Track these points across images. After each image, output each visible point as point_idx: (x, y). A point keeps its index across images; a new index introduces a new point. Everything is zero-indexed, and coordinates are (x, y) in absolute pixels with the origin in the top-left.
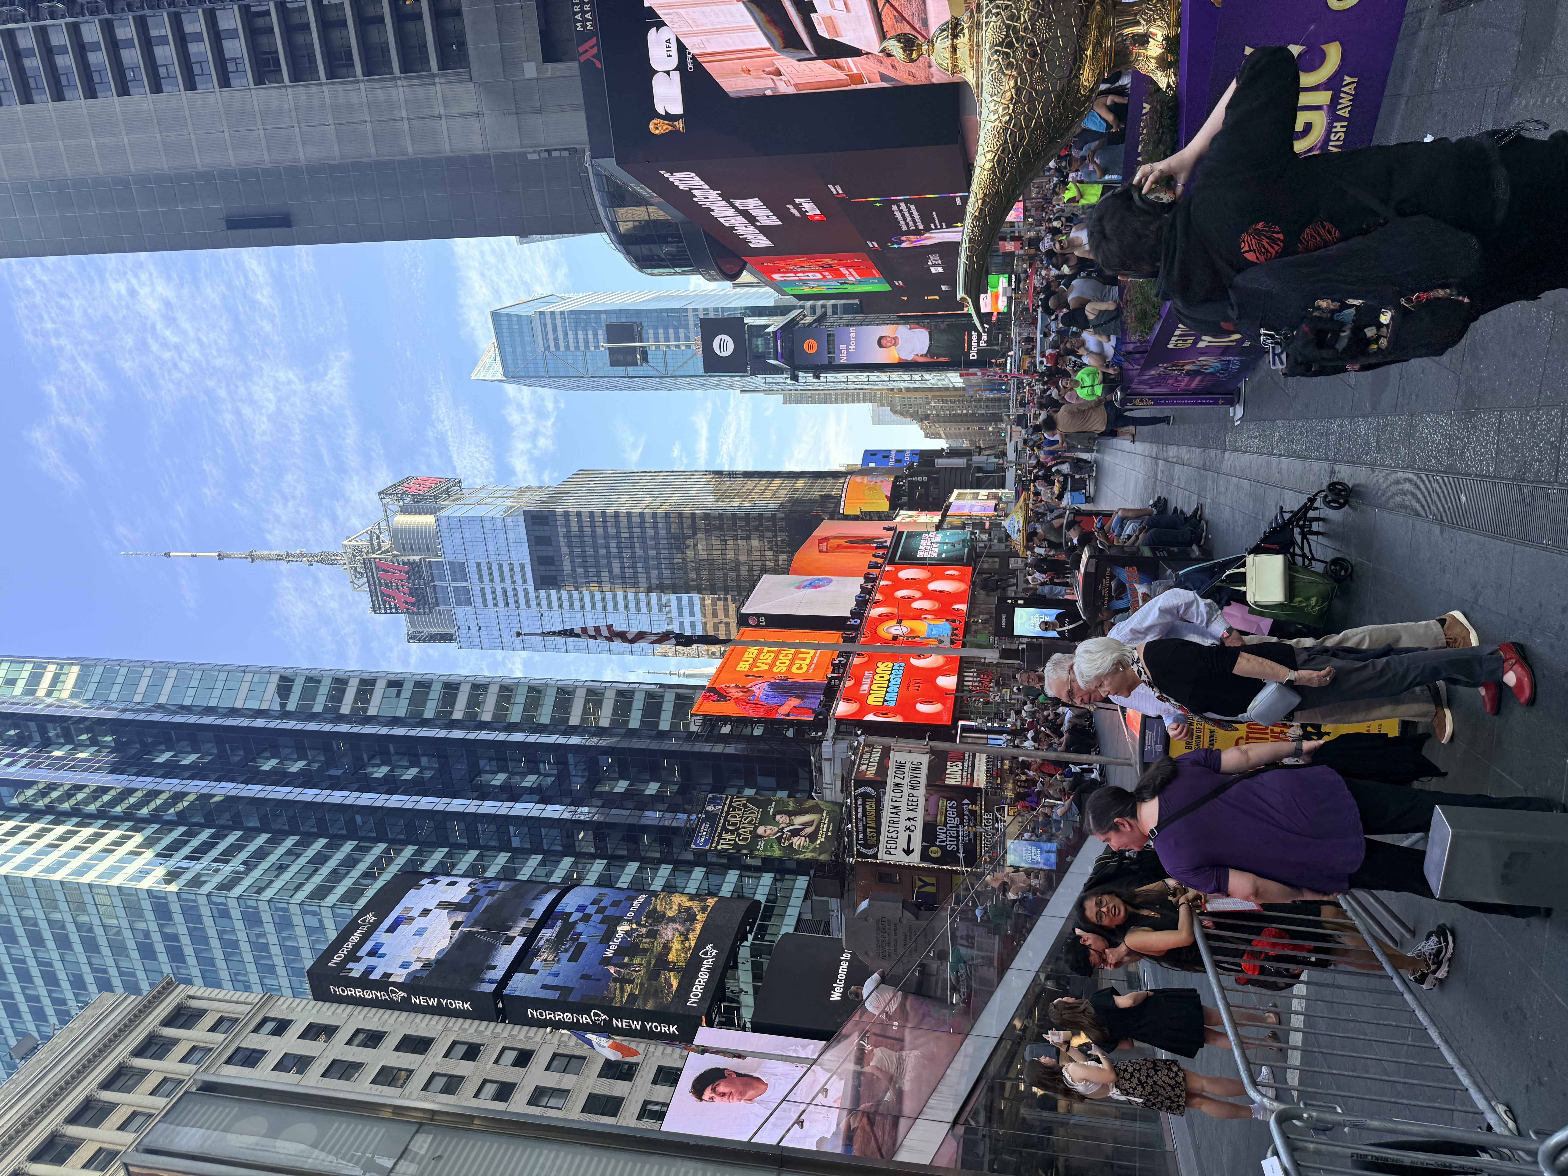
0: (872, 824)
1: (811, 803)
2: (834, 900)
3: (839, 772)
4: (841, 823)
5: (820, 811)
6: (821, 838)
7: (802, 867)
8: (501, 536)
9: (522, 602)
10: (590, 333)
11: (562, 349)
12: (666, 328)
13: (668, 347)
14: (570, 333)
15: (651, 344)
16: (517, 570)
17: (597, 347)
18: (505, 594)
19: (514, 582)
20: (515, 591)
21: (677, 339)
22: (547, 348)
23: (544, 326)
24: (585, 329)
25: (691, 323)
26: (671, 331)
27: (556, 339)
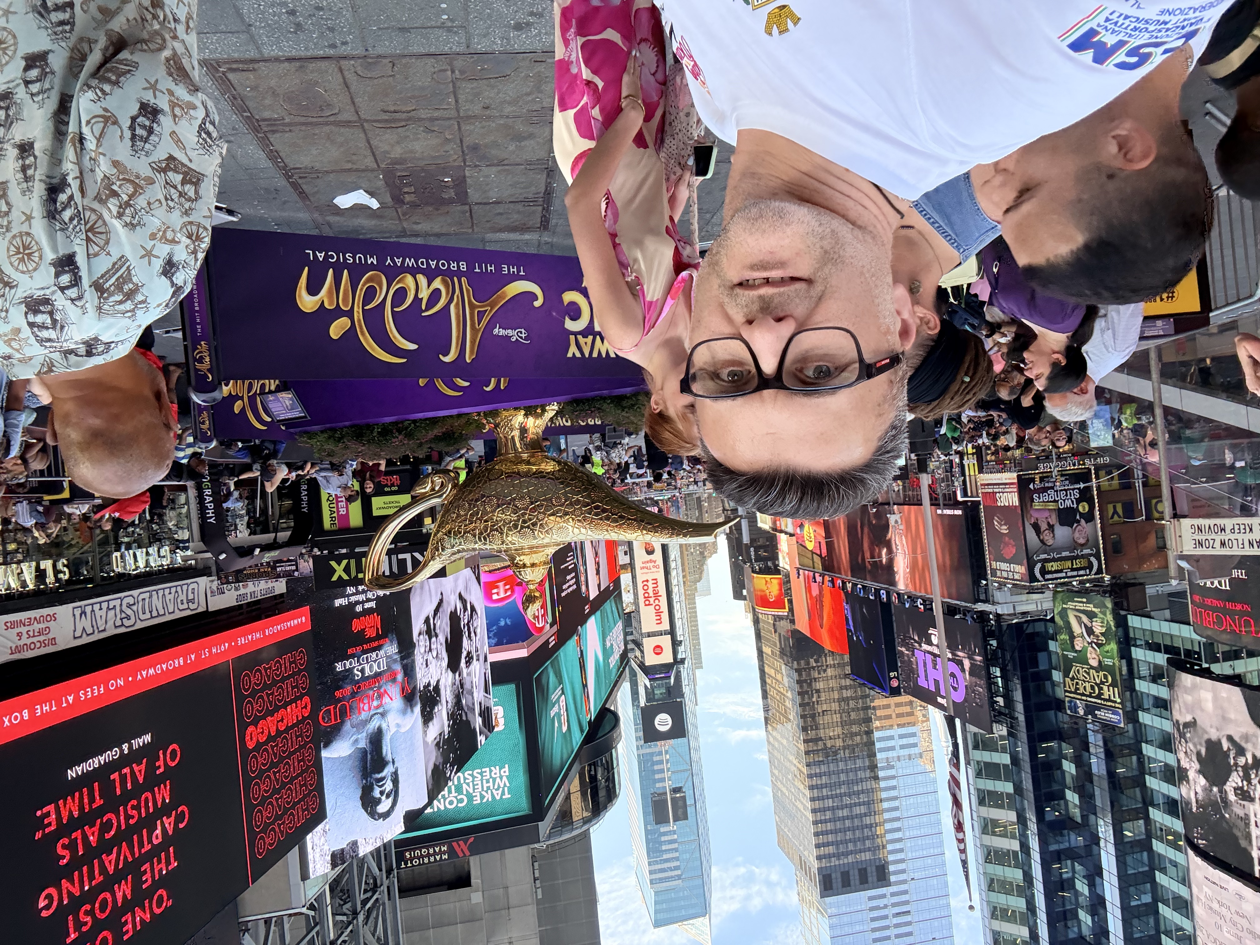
0: (1069, 564)
1: (1057, 619)
2: (1148, 591)
3: (1024, 597)
4: (1072, 591)
5: (1064, 610)
6: (1090, 607)
7: (1122, 623)
8: (846, 919)
9: (904, 898)
10: (663, 839)
11: (678, 863)
12: (654, 772)
13: (668, 770)
14: (665, 856)
15: (668, 785)
16: (874, 903)
17: (674, 832)
18: (898, 914)
19: (886, 906)
20: (894, 905)
21: (661, 762)
22: (679, 877)
23: (661, 880)
24: (661, 843)
25: (648, 751)
26: (656, 767)
27: (671, 869)
